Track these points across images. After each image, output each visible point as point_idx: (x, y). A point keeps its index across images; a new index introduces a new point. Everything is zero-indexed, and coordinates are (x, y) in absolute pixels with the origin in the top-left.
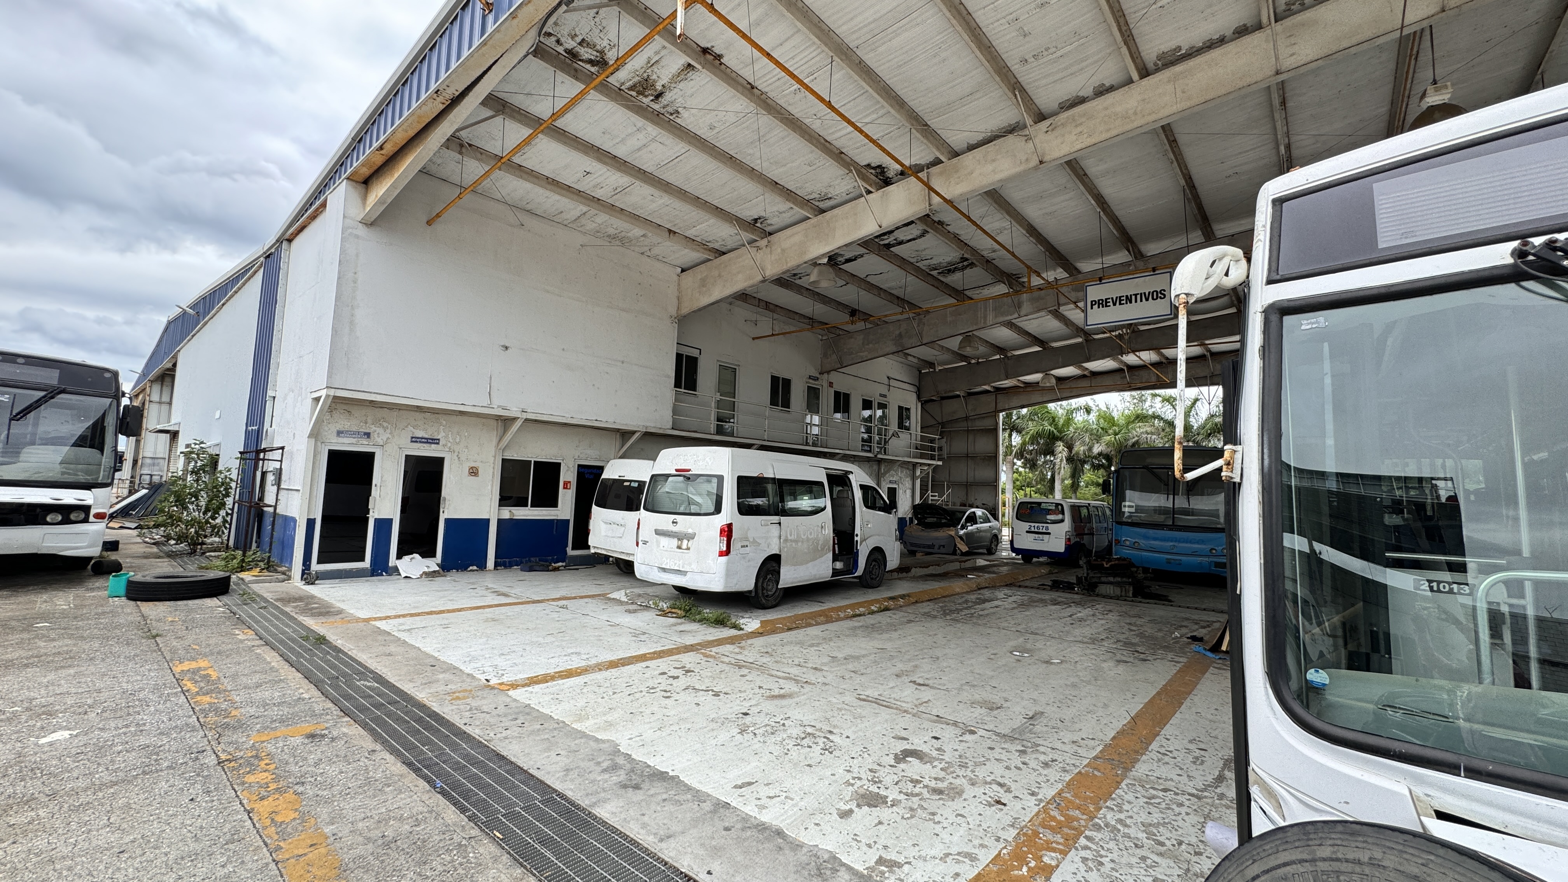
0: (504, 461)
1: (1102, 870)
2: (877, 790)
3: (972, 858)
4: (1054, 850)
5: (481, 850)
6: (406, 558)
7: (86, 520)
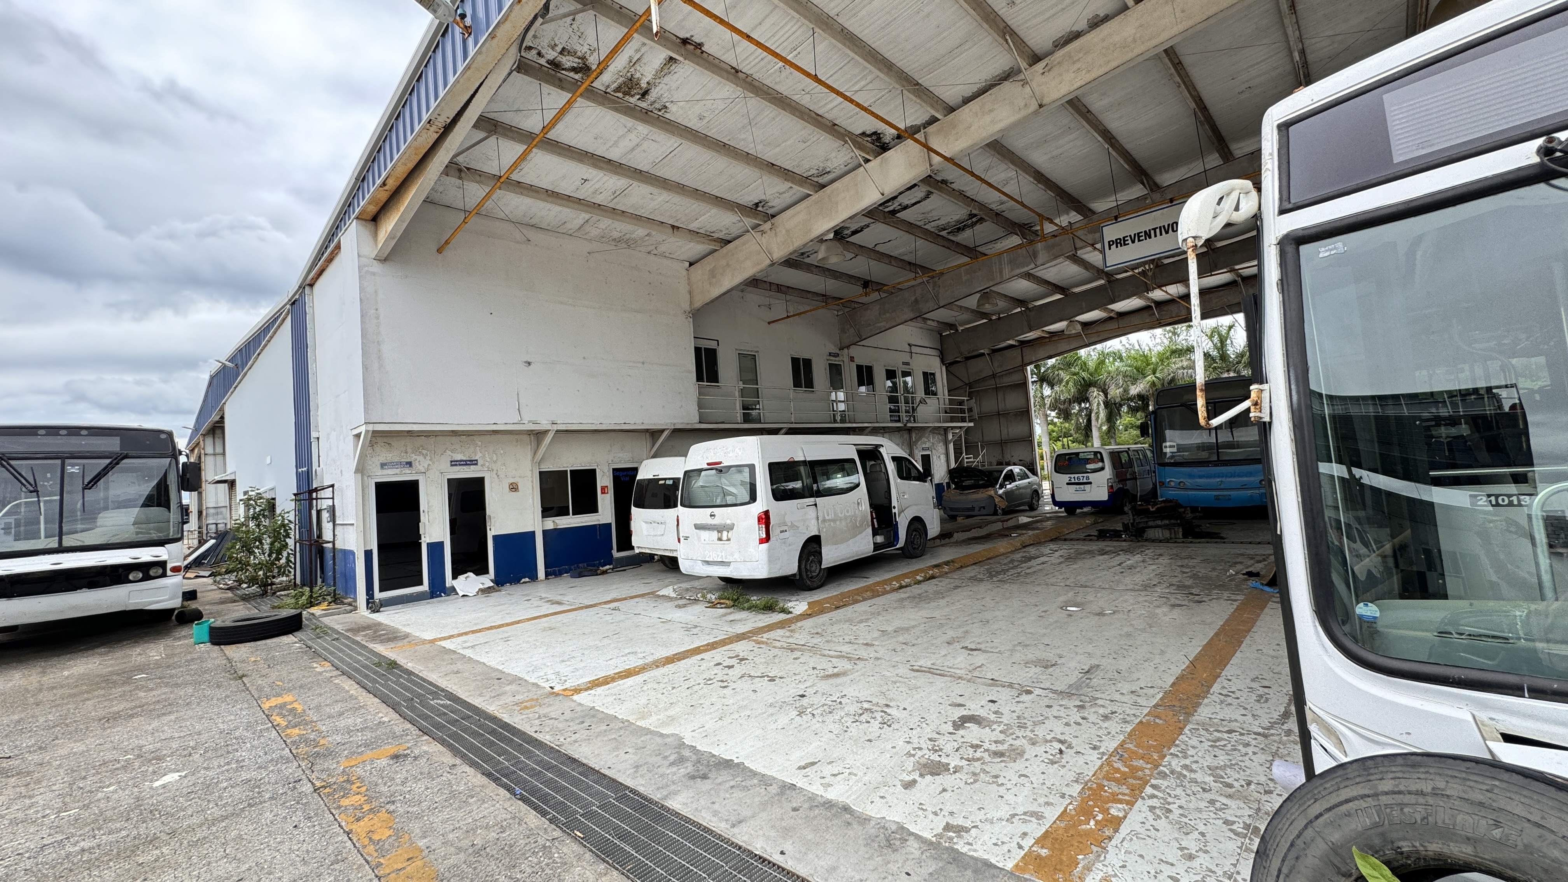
0: (541, 473)
1: (1171, 817)
2: (938, 759)
3: (1039, 816)
4: (1120, 802)
5: (565, 850)
6: (462, 578)
7: (164, 575)
